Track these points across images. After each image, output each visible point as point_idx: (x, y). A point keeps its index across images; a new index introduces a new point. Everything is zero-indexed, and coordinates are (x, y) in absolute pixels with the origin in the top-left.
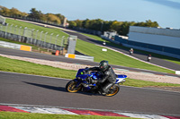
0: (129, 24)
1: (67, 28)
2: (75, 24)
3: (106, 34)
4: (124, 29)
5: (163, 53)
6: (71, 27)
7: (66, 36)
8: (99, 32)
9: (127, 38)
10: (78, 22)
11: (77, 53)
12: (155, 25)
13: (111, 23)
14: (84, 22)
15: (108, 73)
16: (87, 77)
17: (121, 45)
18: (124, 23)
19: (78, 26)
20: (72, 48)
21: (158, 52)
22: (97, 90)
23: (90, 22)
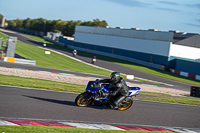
0: (75, 23)
1: (6, 28)
2: (15, 24)
3: (49, 35)
4: (69, 29)
5: (112, 55)
6: (10, 27)
7: (5, 38)
8: (42, 33)
9: (72, 39)
10: (17, 21)
11: (17, 56)
12: (104, 24)
13: (54, 22)
14: (25, 21)
15: (120, 85)
16: (97, 89)
17: (66, 47)
18: (69, 23)
19: (18, 26)
20: (11, 50)
21: (107, 54)
22: (108, 104)
23: (32, 22)
